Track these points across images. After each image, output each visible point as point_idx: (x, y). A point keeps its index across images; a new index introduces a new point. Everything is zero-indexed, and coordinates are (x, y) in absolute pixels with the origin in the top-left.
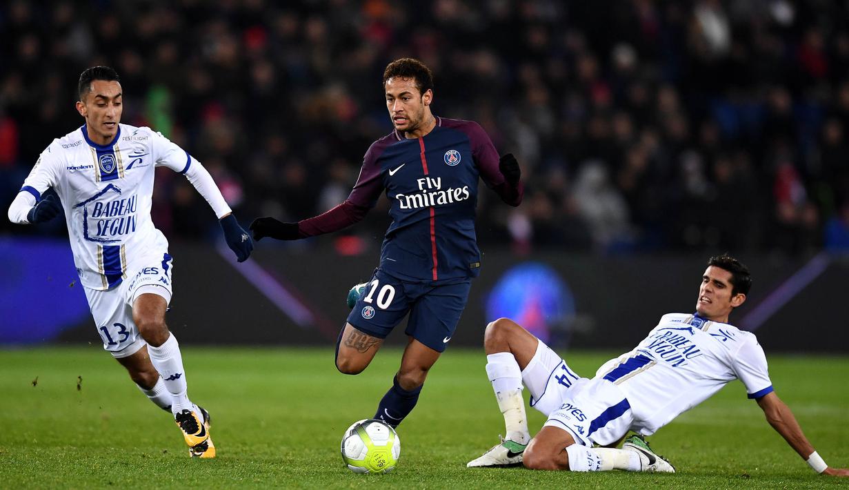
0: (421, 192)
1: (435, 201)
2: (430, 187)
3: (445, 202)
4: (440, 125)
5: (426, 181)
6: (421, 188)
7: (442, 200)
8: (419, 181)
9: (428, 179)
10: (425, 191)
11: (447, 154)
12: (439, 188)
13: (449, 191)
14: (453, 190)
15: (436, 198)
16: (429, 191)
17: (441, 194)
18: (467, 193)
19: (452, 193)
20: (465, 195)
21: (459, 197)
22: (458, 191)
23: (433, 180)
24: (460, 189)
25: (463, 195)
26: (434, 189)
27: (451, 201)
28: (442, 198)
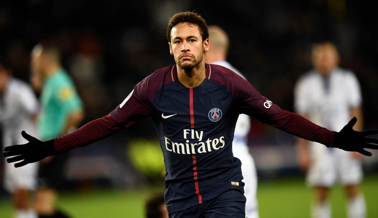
0: (184, 142)
1: (196, 150)
2: (193, 137)
3: (204, 151)
4: (209, 78)
5: (190, 132)
6: (185, 137)
7: (201, 150)
8: (185, 131)
9: (193, 131)
10: (188, 141)
11: (211, 111)
12: (200, 140)
13: (208, 142)
14: (211, 141)
15: (196, 148)
16: (192, 141)
17: (201, 145)
18: (223, 142)
19: (211, 143)
20: (221, 144)
21: (217, 146)
22: (216, 141)
23: (197, 132)
24: (217, 140)
25: (220, 144)
26: (196, 140)
27: (210, 150)
28: (202, 148)
